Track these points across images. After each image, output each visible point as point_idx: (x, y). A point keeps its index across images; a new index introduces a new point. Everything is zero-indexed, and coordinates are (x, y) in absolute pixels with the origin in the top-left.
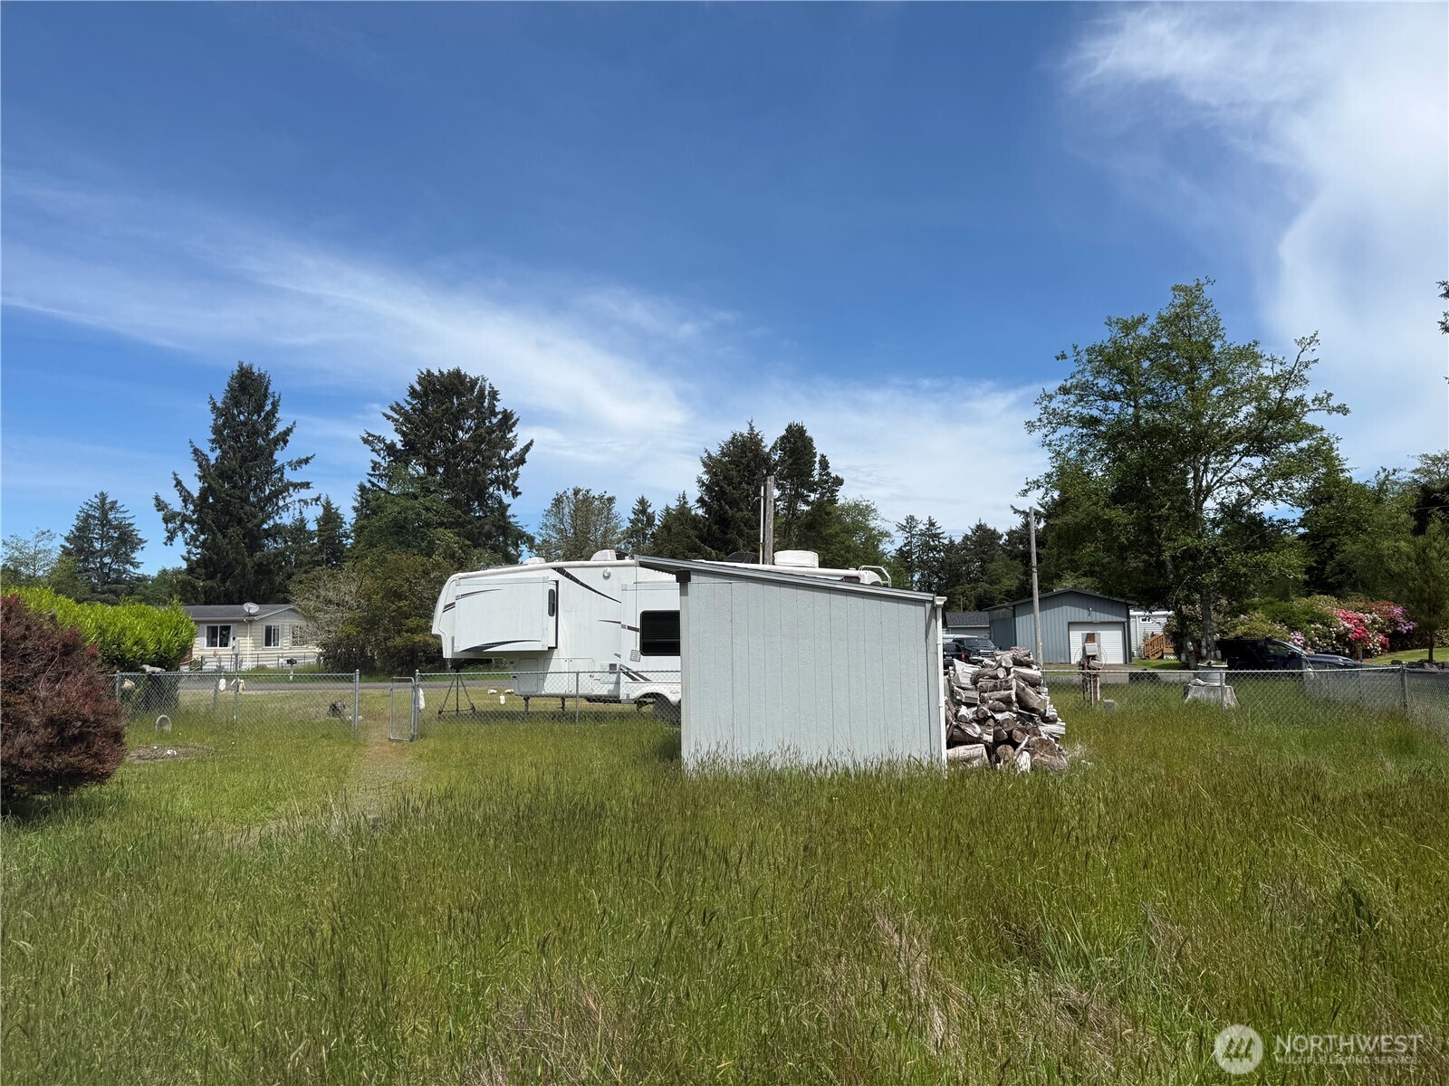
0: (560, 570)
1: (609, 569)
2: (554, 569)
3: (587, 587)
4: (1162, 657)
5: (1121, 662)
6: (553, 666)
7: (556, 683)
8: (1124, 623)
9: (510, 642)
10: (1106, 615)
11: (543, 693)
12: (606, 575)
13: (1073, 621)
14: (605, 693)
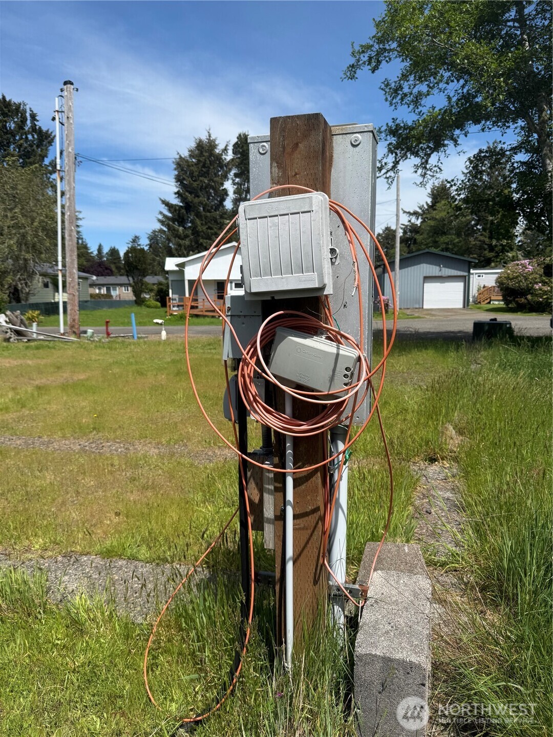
4: (489, 303)
5: (461, 306)
8: (465, 277)
10: (453, 271)
13: (428, 275)
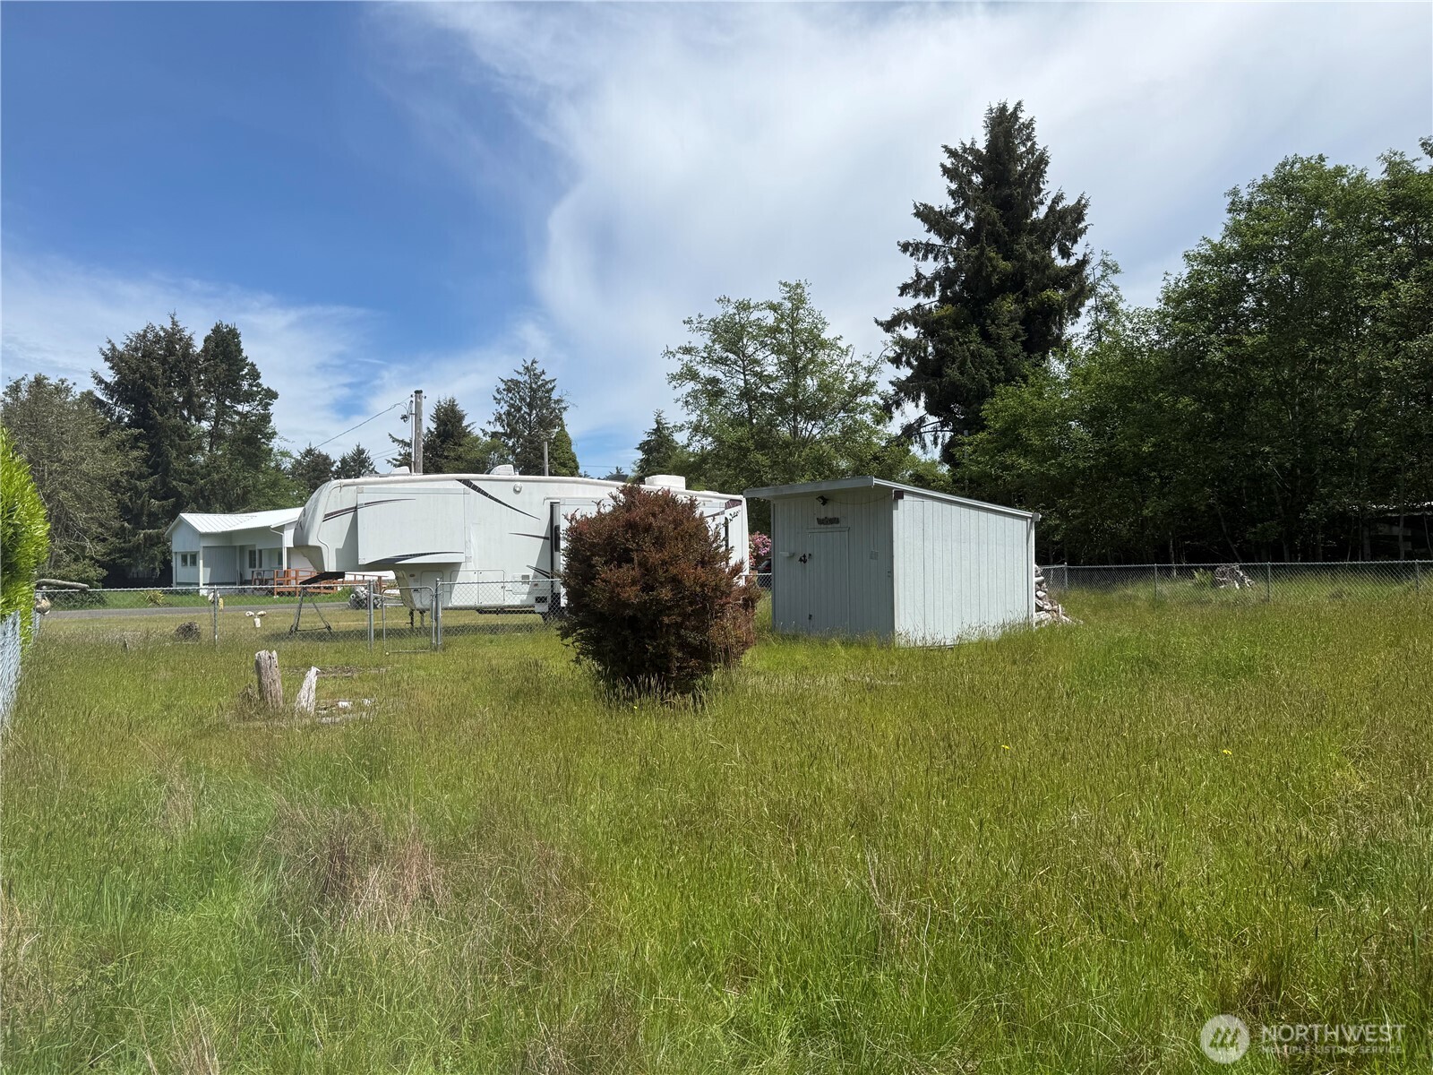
0: (467, 482)
1: (519, 484)
2: (460, 481)
3: (496, 500)
6: (461, 577)
7: (463, 594)
9: (428, 554)
11: (450, 605)
12: (518, 489)
14: (517, 602)
